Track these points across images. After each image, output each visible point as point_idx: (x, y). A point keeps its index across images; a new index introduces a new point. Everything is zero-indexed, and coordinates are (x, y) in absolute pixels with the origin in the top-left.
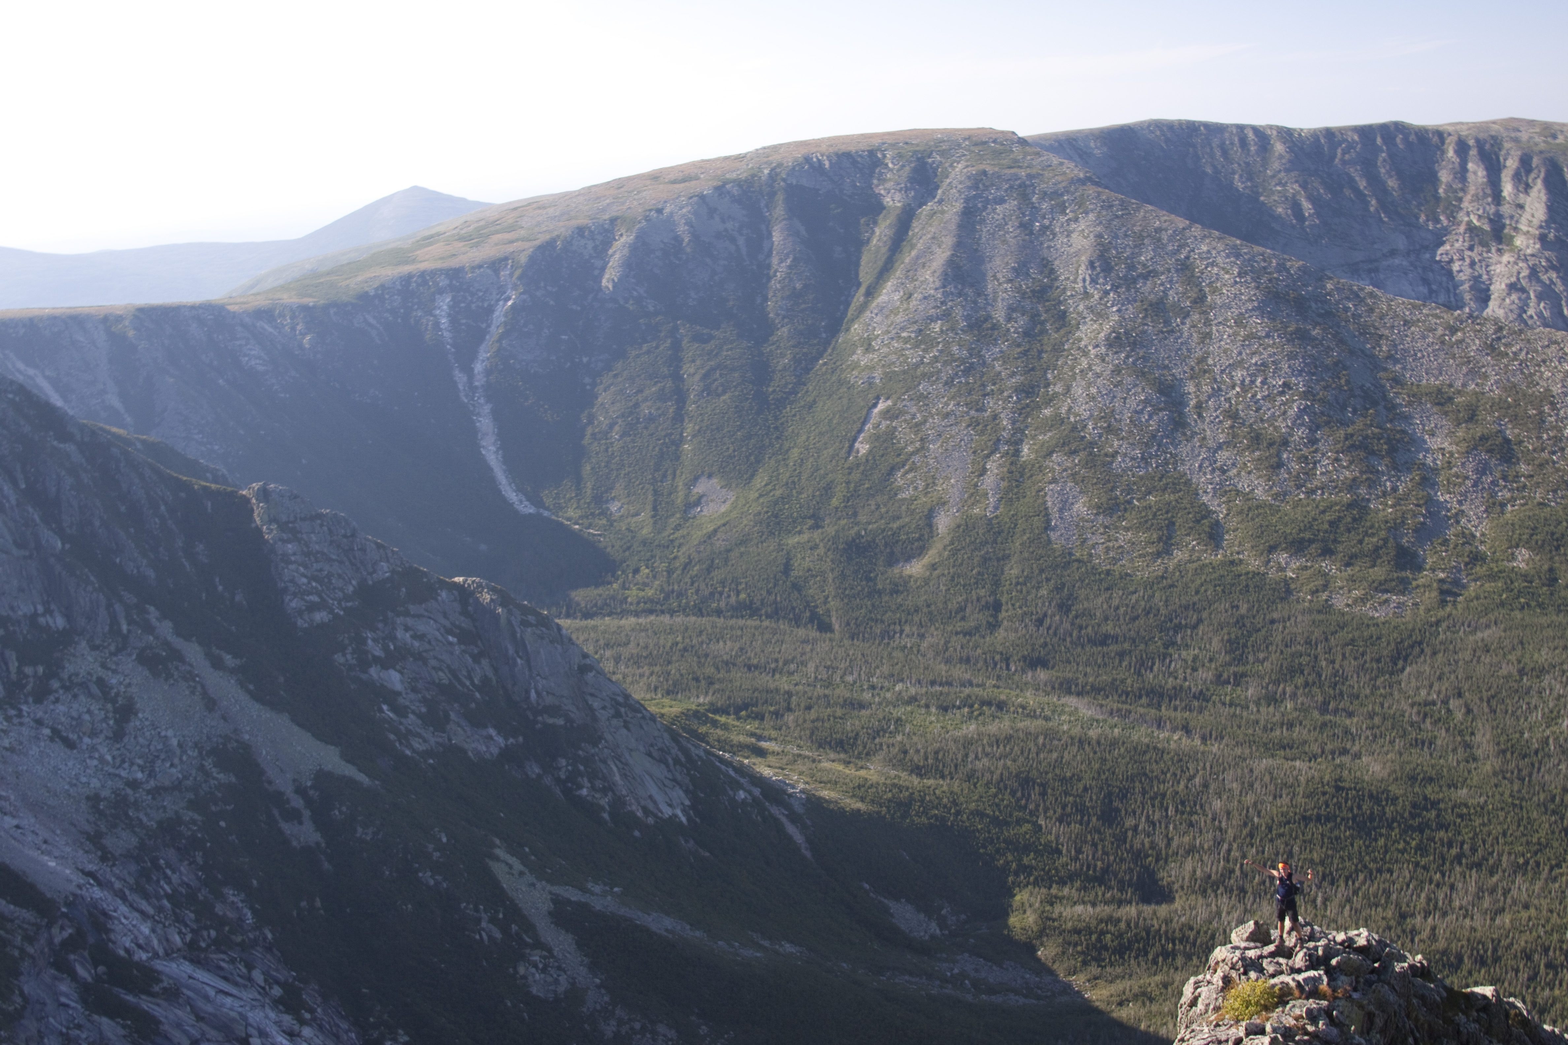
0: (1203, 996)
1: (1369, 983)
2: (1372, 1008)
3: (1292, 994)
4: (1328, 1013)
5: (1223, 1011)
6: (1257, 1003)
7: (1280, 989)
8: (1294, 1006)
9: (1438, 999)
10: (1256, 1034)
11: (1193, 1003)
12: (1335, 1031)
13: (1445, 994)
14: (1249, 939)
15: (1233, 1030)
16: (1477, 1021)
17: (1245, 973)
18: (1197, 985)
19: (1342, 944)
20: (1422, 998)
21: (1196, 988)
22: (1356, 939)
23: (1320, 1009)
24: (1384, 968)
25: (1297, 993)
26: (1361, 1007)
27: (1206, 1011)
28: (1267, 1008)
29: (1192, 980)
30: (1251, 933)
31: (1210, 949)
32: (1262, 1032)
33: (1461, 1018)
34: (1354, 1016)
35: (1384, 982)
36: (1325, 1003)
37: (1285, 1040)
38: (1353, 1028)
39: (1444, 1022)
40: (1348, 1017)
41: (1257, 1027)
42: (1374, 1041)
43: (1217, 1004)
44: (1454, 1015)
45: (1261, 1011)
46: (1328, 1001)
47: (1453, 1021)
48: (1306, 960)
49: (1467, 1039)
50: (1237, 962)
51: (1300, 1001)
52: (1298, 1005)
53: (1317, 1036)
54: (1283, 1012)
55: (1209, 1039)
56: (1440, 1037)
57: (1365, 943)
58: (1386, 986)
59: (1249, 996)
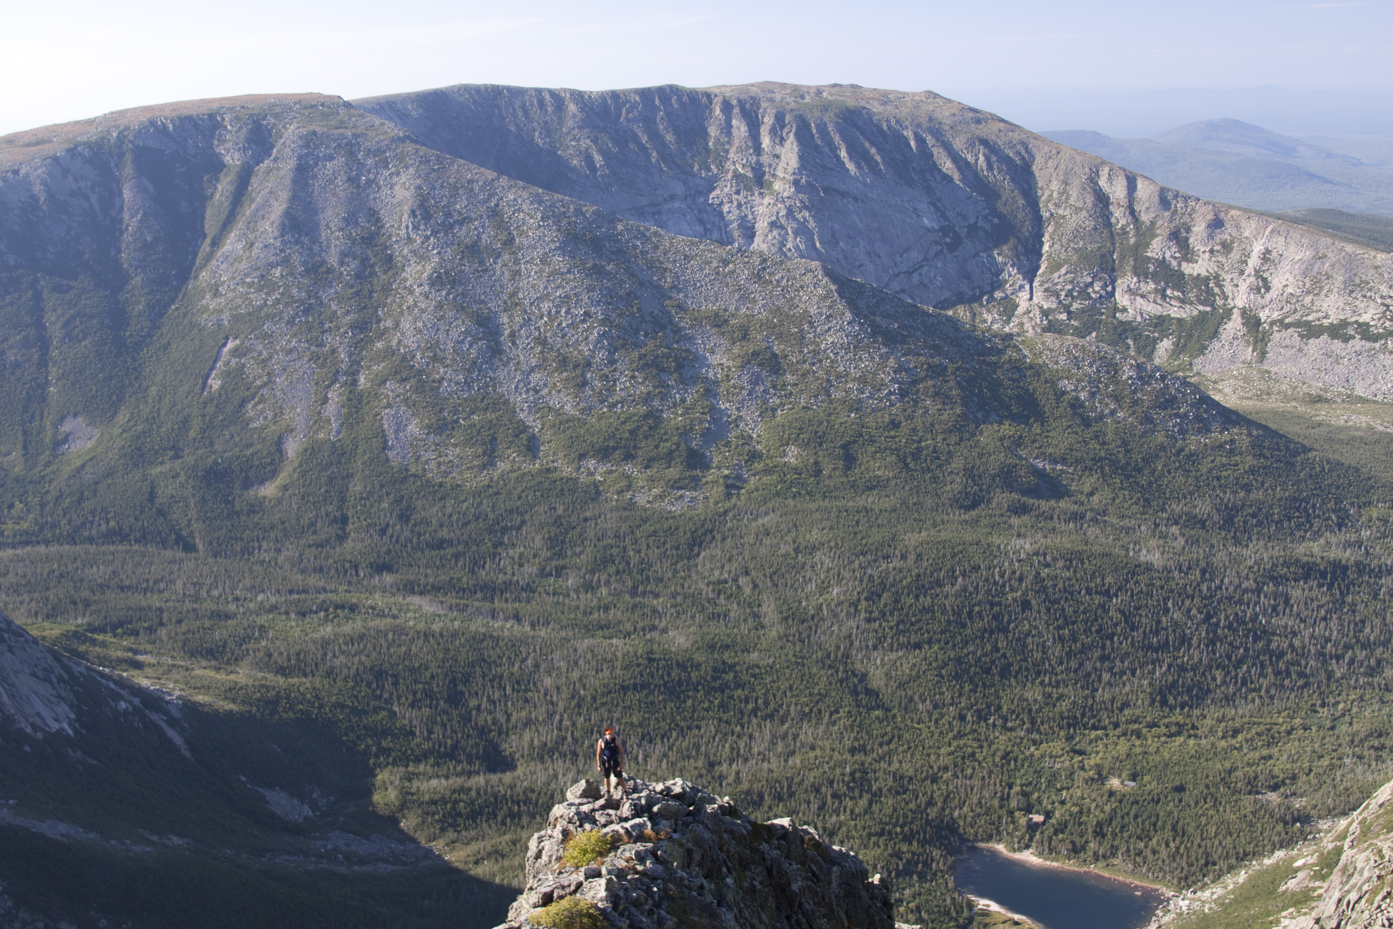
0: (546, 849)
1: (686, 824)
2: (690, 845)
3: (621, 840)
4: (653, 853)
5: (564, 860)
6: (593, 851)
7: (612, 836)
8: (624, 850)
9: (745, 832)
10: (593, 877)
11: (538, 856)
12: (660, 868)
13: (750, 828)
14: (581, 796)
15: (574, 876)
16: (778, 848)
17: (581, 826)
18: (540, 840)
19: (661, 793)
20: (732, 832)
21: (540, 843)
22: (673, 787)
23: (646, 851)
24: (698, 810)
25: (626, 838)
27: (550, 862)
28: (602, 854)
29: (536, 835)
30: (584, 790)
31: (549, 808)
32: (599, 875)
33: (765, 847)
34: (675, 853)
35: (699, 822)
36: (650, 845)
37: (619, 880)
38: (675, 864)
39: (751, 852)
40: (670, 855)
41: (594, 871)
42: (694, 873)
43: (559, 855)
44: (759, 845)
45: (597, 857)
46: (653, 843)
47: (758, 850)
48: (632, 810)
49: (771, 864)
50: (573, 817)
51: (629, 845)
52: (628, 849)
53: (646, 874)
54: (616, 856)
55: (554, 886)
56: (748, 865)
57: (681, 790)
58: (701, 826)
59: (585, 845)
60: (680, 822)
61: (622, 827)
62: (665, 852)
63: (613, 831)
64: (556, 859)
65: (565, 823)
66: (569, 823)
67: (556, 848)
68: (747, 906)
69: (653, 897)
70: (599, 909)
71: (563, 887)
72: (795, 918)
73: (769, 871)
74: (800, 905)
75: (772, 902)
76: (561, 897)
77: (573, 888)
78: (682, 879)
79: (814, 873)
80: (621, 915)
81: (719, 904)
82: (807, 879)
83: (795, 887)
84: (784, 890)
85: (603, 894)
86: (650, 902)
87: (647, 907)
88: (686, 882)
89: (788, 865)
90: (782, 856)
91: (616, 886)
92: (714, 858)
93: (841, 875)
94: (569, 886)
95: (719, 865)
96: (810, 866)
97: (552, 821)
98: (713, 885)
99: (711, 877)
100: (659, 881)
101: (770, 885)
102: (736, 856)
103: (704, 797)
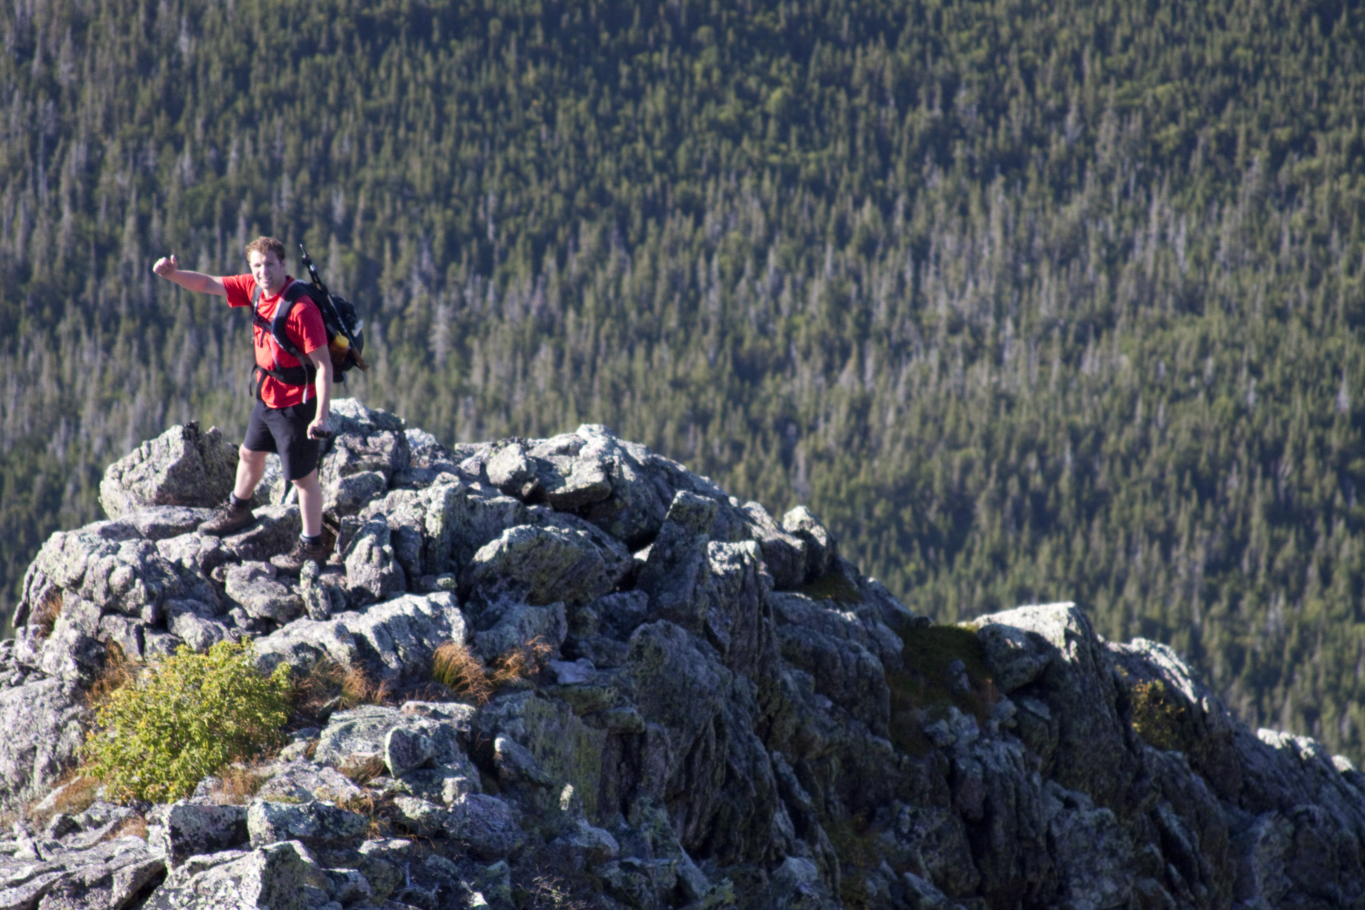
1: (619, 625)
2: (632, 713)
3: (335, 688)
5: (85, 772)
6: (211, 731)
7: (298, 672)
8: (348, 730)
9: (873, 661)
10: (212, 846)
12: (502, 809)
15: (128, 839)
16: (1017, 730)
17: (161, 623)
20: (817, 662)
22: (563, 464)
23: (443, 733)
24: (672, 562)
25: (354, 679)
26: (594, 713)
28: (249, 747)
30: (174, 472)
32: (235, 836)
33: (959, 725)
34: (568, 748)
36: (460, 711)
37: (321, 861)
38: (567, 793)
39: (898, 746)
40: (547, 753)
41: (214, 821)
42: (648, 835)
43: (63, 748)
44: (934, 718)
45: (228, 759)
46: (472, 700)
47: (930, 738)
48: (385, 558)
49: (986, 802)
50: (127, 585)
51: (370, 709)
52: (362, 726)
53: (440, 834)
54: (309, 756)
55: (38, 883)
56: (886, 802)
57: (598, 478)
58: (681, 631)
59: (178, 706)
60: (592, 615)
61: (341, 632)
62: (524, 741)
63: (300, 648)
64: (51, 767)
65: (93, 611)
66: (108, 610)
67: (51, 719)
71: (79, 890)
73: (977, 829)
77: (120, 891)
78: (595, 856)
88: (613, 872)
89: (1056, 806)
90: (1032, 766)
91: (310, 884)
92: (739, 769)
93: (1292, 854)
94: (105, 882)
95: (760, 802)
96: (1154, 815)
97: (36, 601)
98: (728, 885)
99: (721, 852)
100: (495, 867)
101: (980, 891)
102: (835, 762)
103: (699, 509)
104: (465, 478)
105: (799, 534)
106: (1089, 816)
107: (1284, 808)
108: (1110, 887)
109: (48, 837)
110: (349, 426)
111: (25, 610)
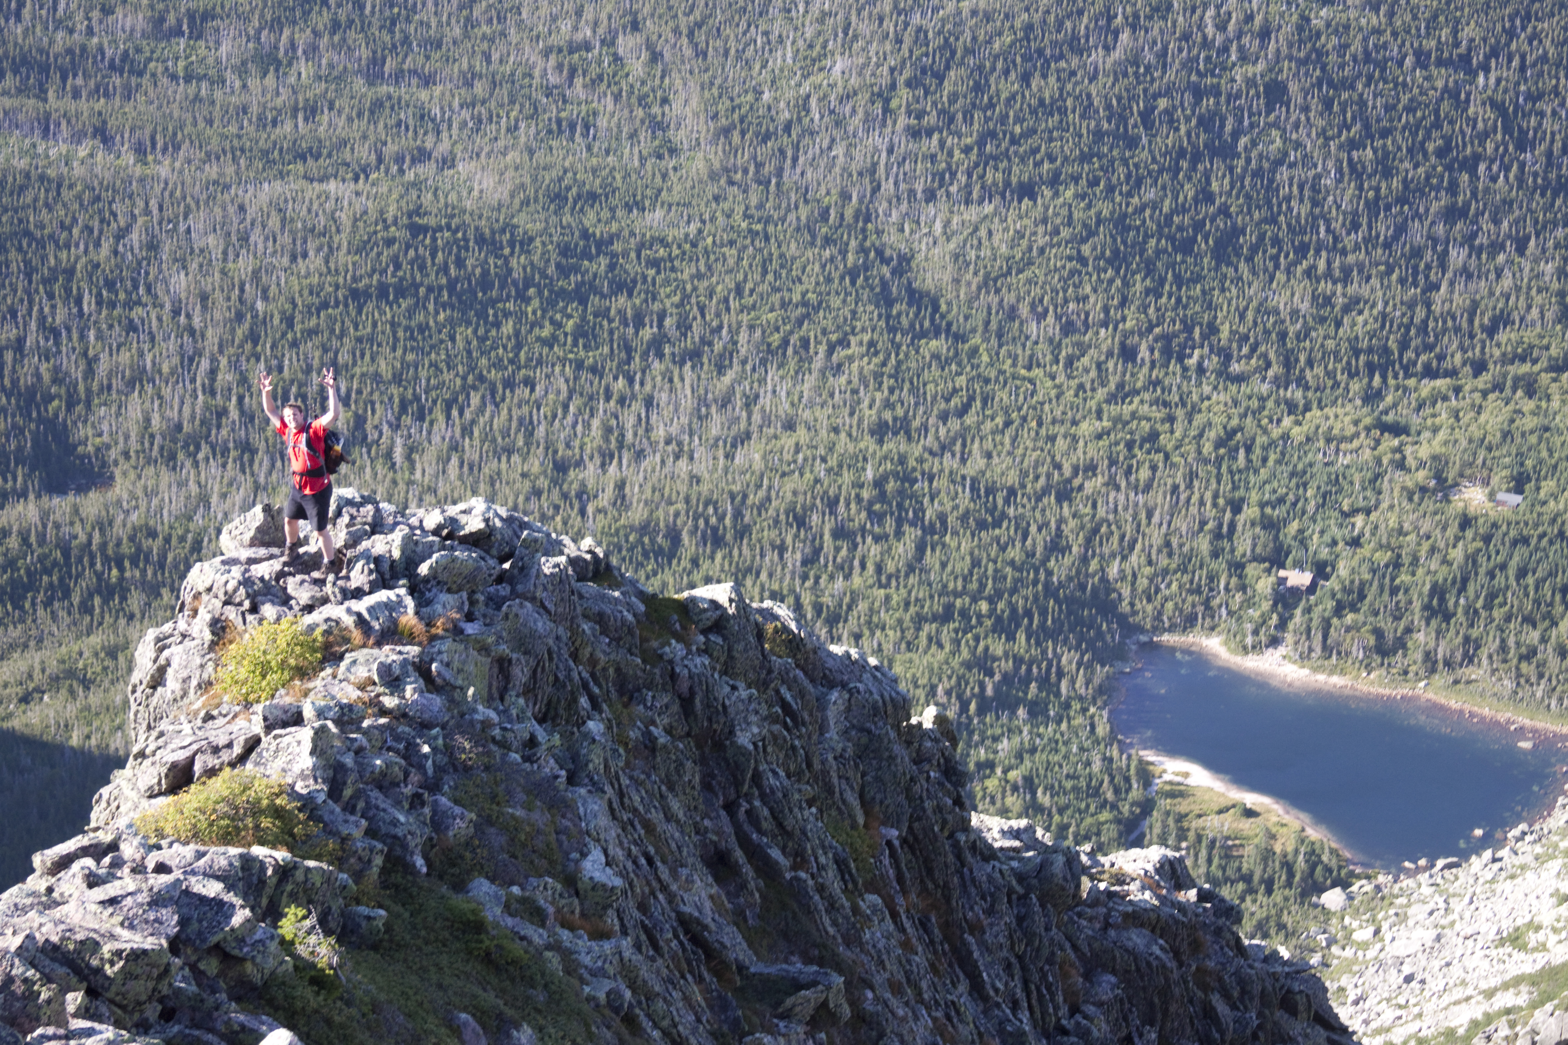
0: (175, 664)
1: (496, 602)
2: (504, 649)
3: (347, 640)
4: (422, 669)
5: (217, 688)
6: (283, 665)
7: (327, 633)
8: (354, 662)
9: (630, 617)
10: (285, 725)
11: (158, 680)
12: (437, 701)
13: (642, 608)
14: (253, 543)
15: (241, 722)
16: (706, 651)
17: (254, 609)
19: (436, 532)
20: (600, 619)
21: (161, 650)
22: (463, 519)
23: (405, 662)
24: (522, 569)
25: (357, 635)
26: (484, 649)
27: (185, 694)
28: (303, 673)
29: (152, 634)
30: (258, 529)
31: (181, 572)
32: (297, 720)
33: (675, 649)
34: (471, 668)
35: (524, 597)
36: (413, 651)
37: (342, 731)
38: (471, 691)
39: (644, 661)
40: (459, 671)
41: (286, 712)
42: (514, 712)
43: (205, 676)
44: (663, 646)
45: (292, 679)
46: (420, 644)
47: (661, 657)
48: (371, 572)
49: (691, 688)
50: (235, 590)
51: (365, 651)
52: (361, 659)
53: (405, 715)
54: (334, 677)
55: (195, 747)
56: (639, 690)
57: (482, 525)
58: (528, 605)
59: (265, 652)
60: (481, 598)
61: (349, 611)
62: (448, 665)
63: (327, 620)
64: (199, 686)
65: (218, 604)
66: (226, 603)
67: (198, 661)
68: (638, 783)
69: (421, 768)
70: (300, 797)
71: (216, 750)
72: (745, 806)
73: (686, 703)
74: (757, 778)
75: (692, 773)
76: (211, 772)
77: (237, 750)
78: (486, 724)
79: (785, 705)
80: (350, 808)
81: (571, 780)
82: (773, 719)
83: (744, 739)
84: (719, 746)
85: (306, 762)
86: (415, 777)
87: (408, 790)
88: (497, 732)
89: (727, 689)
90: (714, 669)
91: (337, 743)
92: (561, 676)
93: (848, 709)
94: (230, 745)
95: (572, 692)
96: (777, 692)
97: (188, 599)
98: (557, 736)
99: (553, 720)
100: (434, 731)
101: (688, 734)
102: (611, 671)
103: (536, 540)
104: (412, 528)
105: (590, 552)
106: (744, 693)
107: (844, 685)
108: (756, 730)
109: (199, 722)
110: (350, 502)
111: (183, 605)
